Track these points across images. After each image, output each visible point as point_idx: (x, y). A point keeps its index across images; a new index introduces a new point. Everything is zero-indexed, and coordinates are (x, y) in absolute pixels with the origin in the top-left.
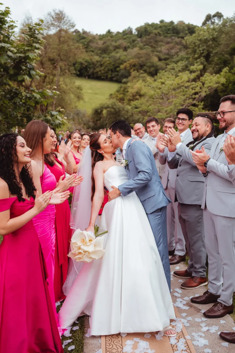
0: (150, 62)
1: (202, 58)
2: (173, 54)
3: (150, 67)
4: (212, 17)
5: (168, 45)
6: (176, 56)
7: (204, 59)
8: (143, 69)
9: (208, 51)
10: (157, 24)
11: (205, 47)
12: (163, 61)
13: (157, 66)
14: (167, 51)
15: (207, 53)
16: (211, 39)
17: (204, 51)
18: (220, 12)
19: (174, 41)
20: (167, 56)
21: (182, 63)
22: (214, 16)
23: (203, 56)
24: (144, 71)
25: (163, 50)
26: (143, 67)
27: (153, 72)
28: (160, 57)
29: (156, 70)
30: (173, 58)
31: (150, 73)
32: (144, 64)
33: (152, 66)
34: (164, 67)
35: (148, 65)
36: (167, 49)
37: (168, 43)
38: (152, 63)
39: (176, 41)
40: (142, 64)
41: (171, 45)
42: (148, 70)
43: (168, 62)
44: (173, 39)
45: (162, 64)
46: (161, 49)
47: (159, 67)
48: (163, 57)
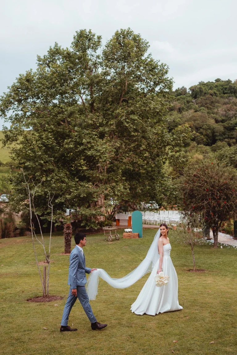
2: (231, 116)
3: (206, 130)
5: (225, 106)
6: (234, 118)
8: (199, 131)
10: (212, 82)
12: (220, 123)
13: (214, 128)
14: (224, 113)
19: (231, 101)
20: (224, 118)
24: (199, 133)
25: (219, 111)
26: (199, 129)
27: (210, 134)
28: (217, 119)
29: (213, 132)
30: (231, 120)
31: (207, 135)
32: (200, 126)
33: (208, 129)
34: (222, 129)
35: (204, 127)
36: (224, 110)
37: (225, 104)
38: (209, 126)
39: (233, 102)
40: (198, 126)
41: (228, 106)
42: (204, 133)
43: (225, 124)
44: (230, 99)
45: (219, 126)
46: (218, 110)
47: (216, 130)
48: (220, 119)
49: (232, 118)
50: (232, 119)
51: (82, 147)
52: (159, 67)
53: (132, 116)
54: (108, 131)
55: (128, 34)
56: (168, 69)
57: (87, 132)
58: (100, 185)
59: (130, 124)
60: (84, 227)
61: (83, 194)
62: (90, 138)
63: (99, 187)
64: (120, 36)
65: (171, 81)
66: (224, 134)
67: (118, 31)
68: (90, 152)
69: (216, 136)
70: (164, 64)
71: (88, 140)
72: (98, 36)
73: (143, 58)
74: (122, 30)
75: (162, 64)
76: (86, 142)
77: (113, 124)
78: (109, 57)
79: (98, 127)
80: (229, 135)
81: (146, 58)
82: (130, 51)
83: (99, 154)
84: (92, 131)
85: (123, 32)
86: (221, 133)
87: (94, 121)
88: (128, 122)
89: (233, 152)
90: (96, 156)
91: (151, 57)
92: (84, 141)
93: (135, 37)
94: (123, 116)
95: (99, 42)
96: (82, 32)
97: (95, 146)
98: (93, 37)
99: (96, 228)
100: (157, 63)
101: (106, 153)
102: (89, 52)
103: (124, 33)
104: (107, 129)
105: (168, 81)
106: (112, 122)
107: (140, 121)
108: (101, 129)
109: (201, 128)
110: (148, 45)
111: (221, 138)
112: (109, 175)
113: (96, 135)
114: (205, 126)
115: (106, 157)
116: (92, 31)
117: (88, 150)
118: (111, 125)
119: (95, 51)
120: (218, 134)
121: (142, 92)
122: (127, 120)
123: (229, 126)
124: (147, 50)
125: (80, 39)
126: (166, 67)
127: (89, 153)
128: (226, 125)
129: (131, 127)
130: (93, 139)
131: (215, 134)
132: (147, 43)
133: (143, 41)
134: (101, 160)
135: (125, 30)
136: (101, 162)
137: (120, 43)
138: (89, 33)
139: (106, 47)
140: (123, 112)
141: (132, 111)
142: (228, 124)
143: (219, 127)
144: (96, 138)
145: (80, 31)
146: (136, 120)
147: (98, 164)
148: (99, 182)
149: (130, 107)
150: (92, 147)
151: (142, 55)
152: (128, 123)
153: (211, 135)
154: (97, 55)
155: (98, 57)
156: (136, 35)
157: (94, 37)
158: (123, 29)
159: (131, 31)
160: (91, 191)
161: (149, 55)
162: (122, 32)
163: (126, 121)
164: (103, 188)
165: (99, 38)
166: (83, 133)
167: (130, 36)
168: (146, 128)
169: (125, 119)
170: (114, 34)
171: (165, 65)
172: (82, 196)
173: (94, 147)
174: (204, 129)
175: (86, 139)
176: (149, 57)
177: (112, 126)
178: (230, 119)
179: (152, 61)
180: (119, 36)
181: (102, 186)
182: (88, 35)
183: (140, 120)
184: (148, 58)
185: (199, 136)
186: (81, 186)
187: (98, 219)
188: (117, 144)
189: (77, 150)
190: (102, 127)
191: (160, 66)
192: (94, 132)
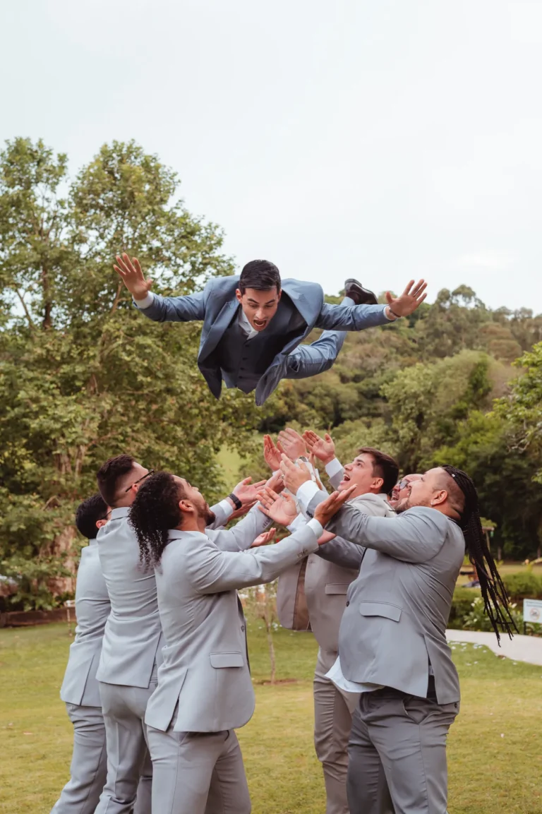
0: (321, 386)
1: (410, 421)
2: (374, 367)
3: (321, 397)
4: (451, 295)
5: (360, 348)
6: (379, 372)
7: (414, 423)
8: (306, 401)
9: (419, 410)
10: (333, 297)
11: (414, 405)
12: (351, 384)
13: (338, 395)
14: (359, 361)
15: (417, 413)
16: (423, 392)
17: (413, 411)
18: (468, 285)
19: (374, 337)
20: (358, 372)
21: (378, 429)
22: (456, 293)
23: (412, 418)
24: (307, 404)
25: (349, 358)
26: (305, 395)
27: (329, 407)
28: (343, 374)
29: (337, 403)
30: (372, 376)
31: (323, 409)
32: (307, 390)
33: (326, 395)
34: (355, 396)
35: (316, 391)
36: (358, 355)
37: (360, 342)
38: (326, 388)
39: (377, 339)
40: (304, 390)
41: (368, 346)
42: (317, 403)
43: (361, 385)
44: (370, 333)
45: (349, 390)
46: (345, 355)
47: (342, 397)
48: (350, 374)
49: (375, 371)
50: (375, 375)
51: (16, 410)
52: (203, 231)
53: (140, 339)
54: (84, 373)
55: (131, 152)
56: (223, 237)
57: (31, 375)
58: (61, 502)
59: (134, 355)
60: (19, 606)
61: (16, 524)
62: (39, 389)
63: (59, 506)
64: (113, 157)
65: (231, 263)
66: (359, 406)
67: (106, 146)
68: (37, 421)
69: (342, 410)
70: (213, 225)
71: (33, 393)
72: (59, 155)
73: (166, 208)
74: (117, 142)
75: (210, 225)
76: (26, 399)
77: (94, 356)
78: (85, 202)
79: (59, 365)
80: (369, 409)
81: (171, 210)
82: (134, 188)
83: (58, 426)
84: (45, 373)
85: (117, 148)
86: (353, 405)
87: (48, 351)
88: (129, 350)
89: (375, 438)
90: (52, 431)
91: (184, 206)
92: (22, 395)
93: (146, 162)
94: (118, 337)
95: (62, 168)
96: (19, 142)
97: (50, 407)
98: (47, 156)
99: (49, 608)
100: (199, 222)
101: (76, 425)
102: (39, 190)
103: (121, 150)
104: (79, 369)
105: (224, 262)
106: (93, 351)
107: (157, 348)
108: (65, 369)
109: (309, 393)
110: (176, 179)
111: (353, 415)
112: (85, 478)
113: (52, 383)
114: (320, 388)
115: (76, 432)
116: (44, 142)
117: (33, 417)
118: (89, 358)
119: (53, 190)
120: (347, 407)
121: (166, 286)
122: (128, 347)
123: (369, 389)
124: (173, 191)
125: (14, 159)
126: (218, 232)
127: (34, 424)
128: (365, 388)
129: (137, 364)
130: (45, 392)
131: (340, 406)
132: (175, 174)
133: (166, 170)
134: (62, 441)
135: (123, 144)
136: (62, 444)
137: (111, 172)
138: (39, 146)
139: (79, 178)
140: (118, 330)
141: (140, 326)
142: (367, 385)
143: (349, 393)
144: (54, 388)
145: (15, 140)
146: (149, 346)
147: (56, 450)
148: (59, 495)
149: (135, 318)
150: (43, 410)
151: (163, 201)
152: (129, 353)
153: (331, 408)
154: (59, 199)
155: (61, 203)
156: (151, 156)
157: (50, 157)
158: (120, 141)
159: (138, 146)
160: (36, 516)
161: (180, 201)
162: (115, 147)
163: (125, 350)
164: (69, 509)
165: (62, 158)
166: (20, 377)
167: (136, 158)
168: (173, 366)
169: (123, 345)
170: (98, 152)
171: (217, 227)
172: (14, 529)
173: (47, 410)
174: (316, 395)
175: (26, 392)
176: (179, 206)
177: (92, 362)
178: (370, 374)
179: (186, 216)
180: (110, 156)
181: (65, 504)
182: (36, 152)
183: (158, 346)
184: (176, 208)
185: (307, 411)
186: (14, 504)
187: (58, 587)
188: (103, 404)
189: (5, 417)
190: (68, 363)
191: (206, 229)
192: (49, 374)
